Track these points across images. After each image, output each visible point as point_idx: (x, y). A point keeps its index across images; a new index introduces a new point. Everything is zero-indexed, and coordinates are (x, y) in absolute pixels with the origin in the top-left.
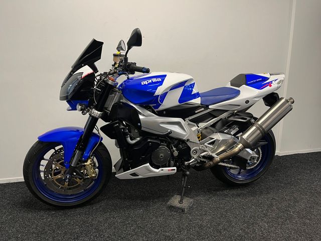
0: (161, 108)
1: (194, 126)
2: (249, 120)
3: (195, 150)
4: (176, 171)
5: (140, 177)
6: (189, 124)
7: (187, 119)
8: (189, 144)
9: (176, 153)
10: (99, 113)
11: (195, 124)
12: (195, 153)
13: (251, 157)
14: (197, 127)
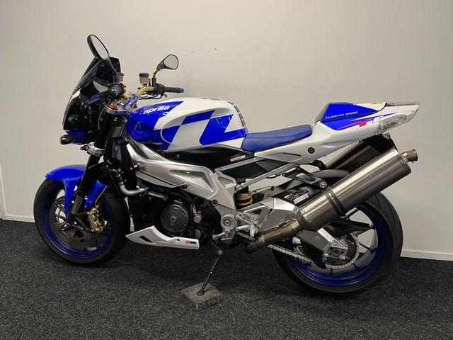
0: (171, 149)
1: (232, 182)
3: (227, 219)
4: (198, 245)
5: (154, 244)
6: (220, 178)
7: (216, 170)
8: (217, 208)
9: (198, 218)
10: (96, 149)
11: (234, 180)
12: (227, 223)
13: (332, 248)
14: (235, 184)
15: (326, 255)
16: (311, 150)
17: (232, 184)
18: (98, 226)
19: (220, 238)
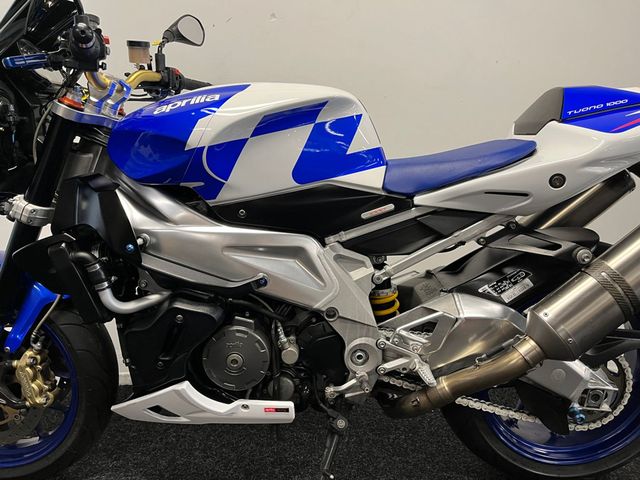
0: (226, 196)
1: (363, 264)
2: (570, 252)
3: (361, 348)
4: (292, 414)
5: (183, 420)
6: (338, 258)
7: (331, 240)
8: (337, 326)
9: (291, 352)
11: (367, 260)
12: (359, 357)
13: (586, 391)
14: (371, 270)
15: (576, 406)
16: (557, 180)
17: (365, 271)
18: (41, 392)
19: (341, 394)
